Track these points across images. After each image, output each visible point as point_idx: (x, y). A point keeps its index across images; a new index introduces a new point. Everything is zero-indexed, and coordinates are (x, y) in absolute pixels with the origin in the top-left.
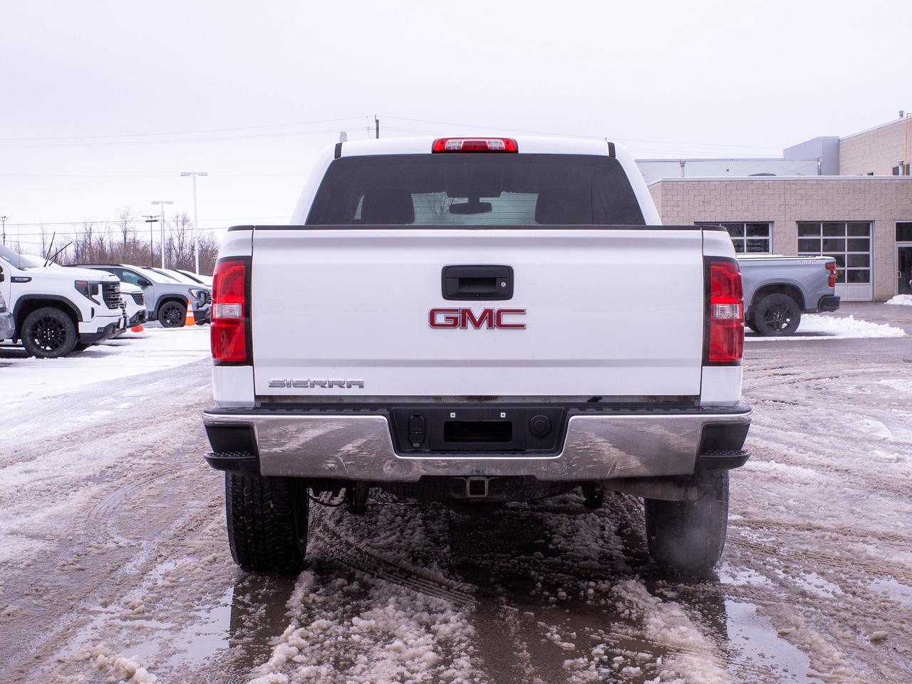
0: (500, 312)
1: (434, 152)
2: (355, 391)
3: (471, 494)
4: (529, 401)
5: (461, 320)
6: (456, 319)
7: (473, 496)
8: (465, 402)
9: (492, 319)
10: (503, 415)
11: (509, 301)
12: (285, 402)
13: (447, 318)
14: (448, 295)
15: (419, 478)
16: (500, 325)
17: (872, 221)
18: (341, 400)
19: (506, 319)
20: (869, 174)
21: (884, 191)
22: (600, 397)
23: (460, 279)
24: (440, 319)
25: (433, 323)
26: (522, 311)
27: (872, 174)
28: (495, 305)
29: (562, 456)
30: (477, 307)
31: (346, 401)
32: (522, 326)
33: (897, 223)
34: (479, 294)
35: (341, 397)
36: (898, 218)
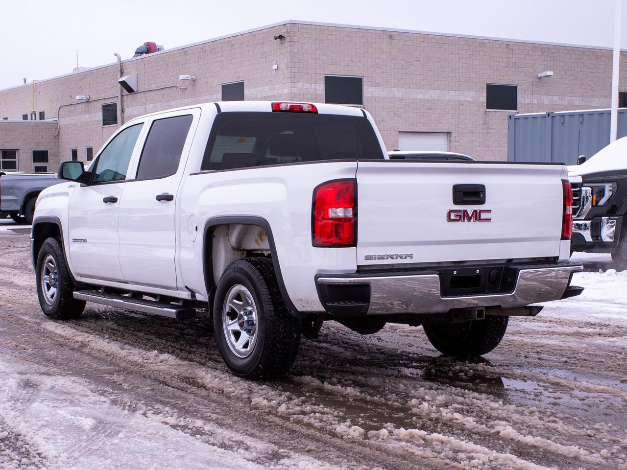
0: (480, 211)
1: (273, 111)
2: (408, 261)
3: (478, 317)
4: (480, 263)
5: (463, 216)
6: (460, 216)
7: (479, 319)
8: (452, 265)
9: (477, 216)
10: (478, 271)
11: (483, 205)
12: (365, 269)
13: (456, 215)
14: (456, 202)
15: (448, 310)
16: (480, 220)
17: (17, 150)
18: (393, 266)
19: (483, 216)
20: (4, 119)
21: (25, 130)
22: (513, 259)
23: (464, 192)
24: (453, 216)
25: (450, 220)
26: (489, 211)
27: (7, 119)
28: (478, 208)
29: (515, 293)
30: (470, 209)
31: (395, 267)
32: (489, 220)
33: (33, 151)
34: (472, 201)
35: (393, 265)
36: (34, 148)
